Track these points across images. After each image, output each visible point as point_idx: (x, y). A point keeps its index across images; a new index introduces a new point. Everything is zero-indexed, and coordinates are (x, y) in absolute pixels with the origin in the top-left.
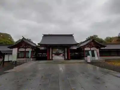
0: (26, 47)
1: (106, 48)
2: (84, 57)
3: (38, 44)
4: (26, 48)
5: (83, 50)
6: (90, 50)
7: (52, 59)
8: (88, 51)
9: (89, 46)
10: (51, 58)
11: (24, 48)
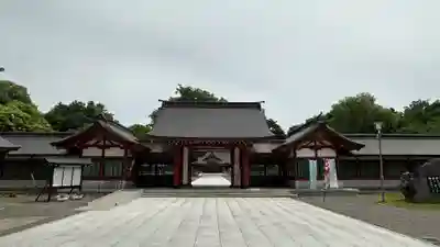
0: (108, 143)
1: (362, 152)
2: (293, 179)
4: (108, 147)
5: (292, 154)
6: (311, 159)
7: (189, 186)
8: (305, 160)
10: (185, 181)
11: (100, 147)
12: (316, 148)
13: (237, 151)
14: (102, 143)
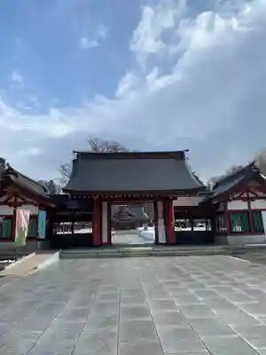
0: (19, 200)
2: (225, 234)
3: (64, 190)
5: (221, 209)
7: (109, 244)
9: (245, 195)
10: (105, 240)
11: (10, 205)
12: (248, 200)
13: (160, 204)
14: (12, 200)
